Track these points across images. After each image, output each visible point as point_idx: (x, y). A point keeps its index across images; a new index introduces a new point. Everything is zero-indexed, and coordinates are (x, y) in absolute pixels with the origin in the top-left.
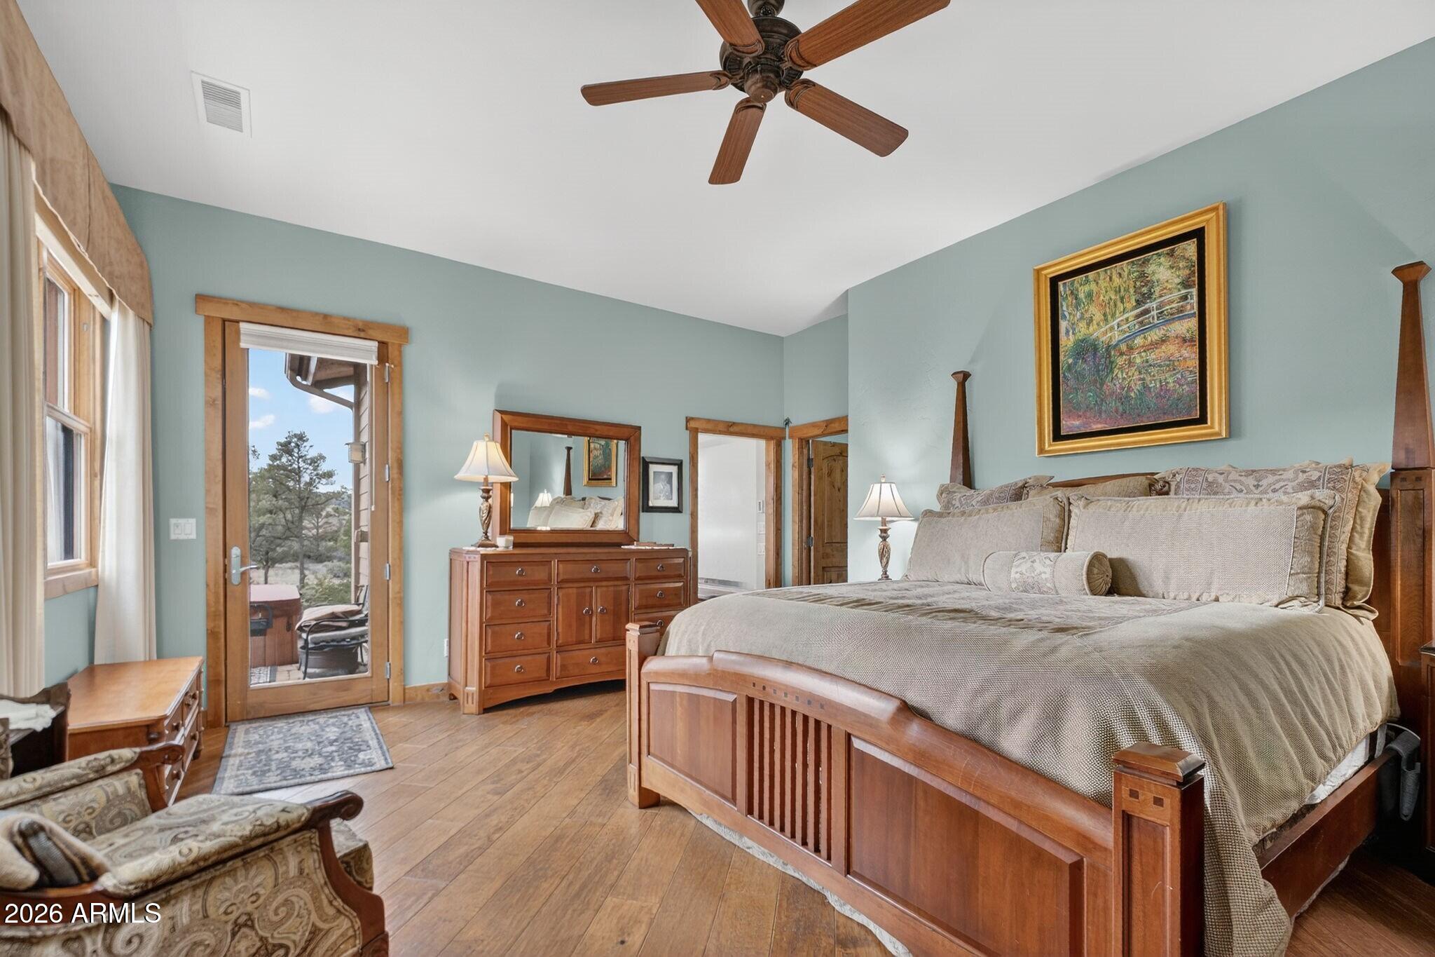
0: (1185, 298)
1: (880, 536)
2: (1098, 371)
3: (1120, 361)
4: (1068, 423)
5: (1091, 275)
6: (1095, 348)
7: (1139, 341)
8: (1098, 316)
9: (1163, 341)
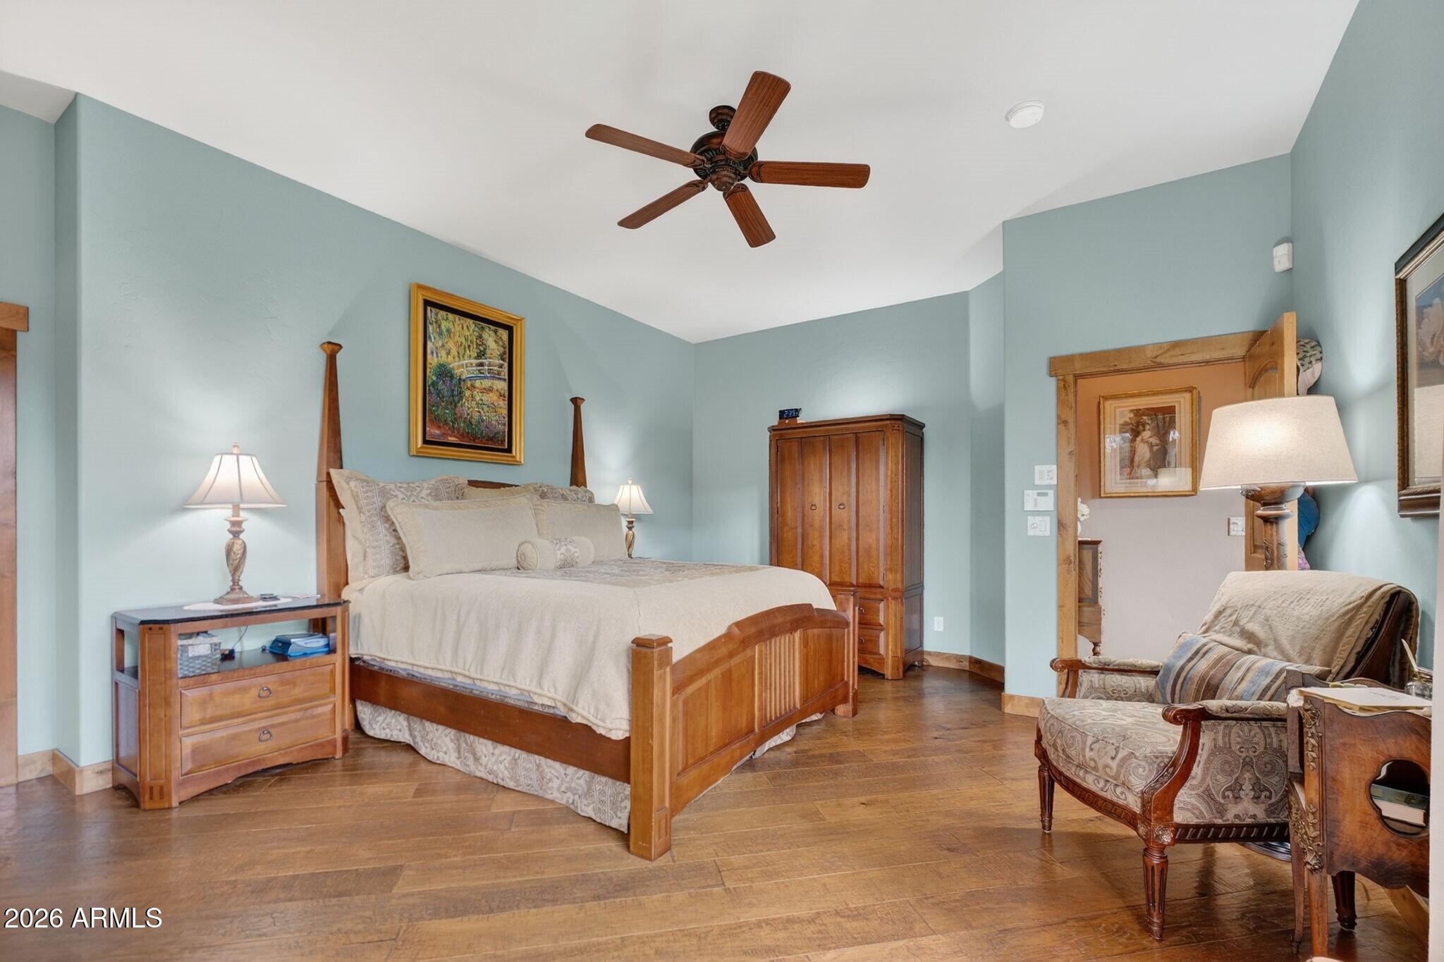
0: (501, 366)
1: (230, 532)
2: (453, 396)
3: (468, 393)
4: (432, 431)
5: (451, 316)
6: (452, 377)
7: (478, 383)
8: (454, 352)
9: (490, 390)
